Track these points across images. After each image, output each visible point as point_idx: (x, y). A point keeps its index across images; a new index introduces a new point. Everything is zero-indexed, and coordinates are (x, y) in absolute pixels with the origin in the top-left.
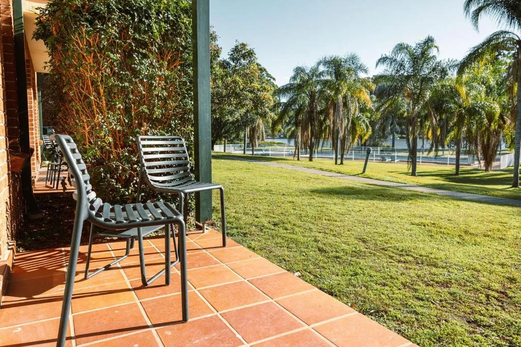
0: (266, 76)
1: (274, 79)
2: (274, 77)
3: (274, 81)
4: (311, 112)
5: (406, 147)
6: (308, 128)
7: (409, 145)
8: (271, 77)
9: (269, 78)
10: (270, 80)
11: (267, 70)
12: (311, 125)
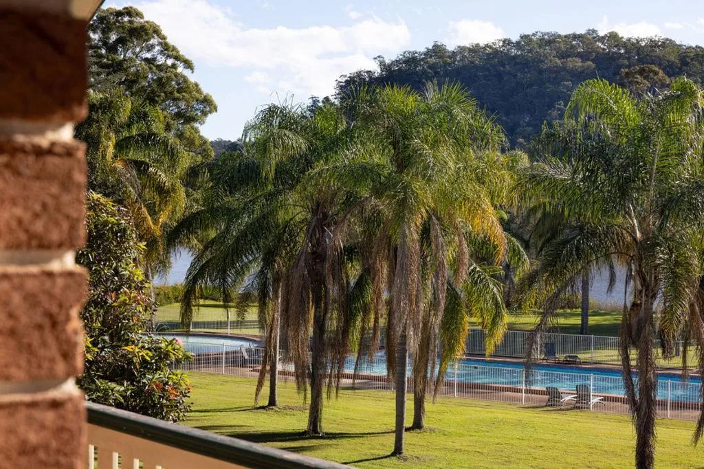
0: (161, 52)
1: (188, 65)
2: (187, 57)
3: (187, 73)
4: (318, 256)
5: (621, 394)
6: (303, 312)
7: (629, 386)
8: (177, 58)
9: (170, 62)
10: (174, 66)
11: (164, 32)
12: (317, 301)
